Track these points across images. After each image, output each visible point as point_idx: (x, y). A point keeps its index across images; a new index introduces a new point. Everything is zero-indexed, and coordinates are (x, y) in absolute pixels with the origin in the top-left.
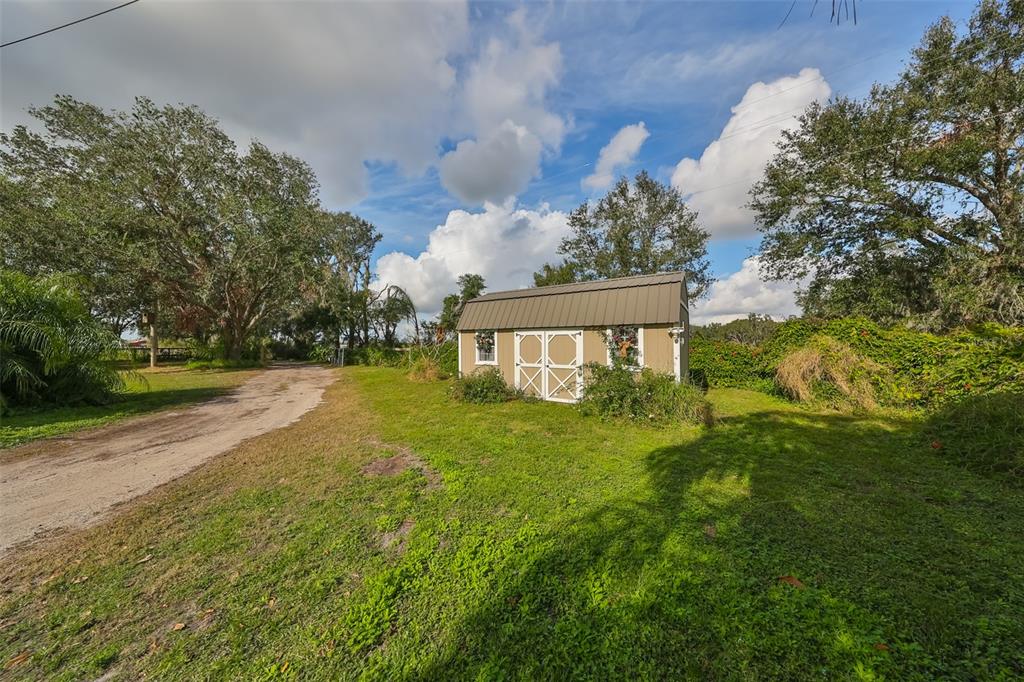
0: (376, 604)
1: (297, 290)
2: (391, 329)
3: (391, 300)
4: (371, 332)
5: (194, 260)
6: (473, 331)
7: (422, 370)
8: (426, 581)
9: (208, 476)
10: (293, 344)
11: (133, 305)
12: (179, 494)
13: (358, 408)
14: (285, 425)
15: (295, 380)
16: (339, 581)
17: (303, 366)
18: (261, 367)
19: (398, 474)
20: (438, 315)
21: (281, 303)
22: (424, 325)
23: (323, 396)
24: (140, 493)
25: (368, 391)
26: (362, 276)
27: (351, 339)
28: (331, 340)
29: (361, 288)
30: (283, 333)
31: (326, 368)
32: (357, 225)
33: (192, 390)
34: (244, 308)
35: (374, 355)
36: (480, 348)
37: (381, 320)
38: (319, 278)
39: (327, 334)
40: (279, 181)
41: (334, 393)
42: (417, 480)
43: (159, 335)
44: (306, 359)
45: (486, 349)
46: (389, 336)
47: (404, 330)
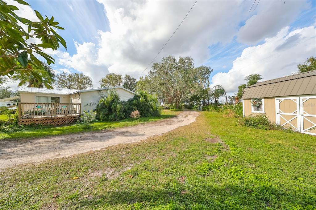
0: (204, 168)
1: (189, 91)
2: (217, 99)
3: (217, 90)
4: (210, 101)
5: (171, 88)
6: (250, 99)
7: (227, 114)
8: (218, 171)
9: (174, 132)
10: (189, 105)
11: (162, 98)
12: (170, 135)
13: (205, 123)
14: (187, 125)
15: (189, 114)
16: (197, 161)
17: (191, 111)
18: (182, 111)
19: (214, 143)
20: (236, 93)
21: (186, 95)
22: (230, 97)
23: (196, 119)
24: (165, 132)
25: (208, 119)
26: (207, 84)
27: (204, 103)
28: (198, 104)
29: (206, 88)
30: (187, 102)
31: (197, 112)
32: (205, 69)
33: (171, 115)
34: (179, 97)
35: (211, 108)
36: (254, 106)
37: (213, 97)
38: (194, 87)
39: (197, 102)
40: (185, 64)
41: (198, 118)
42: (220, 146)
43: (166, 104)
44: (192, 109)
45: (258, 106)
46: (216, 101)
47: (222, 99)
